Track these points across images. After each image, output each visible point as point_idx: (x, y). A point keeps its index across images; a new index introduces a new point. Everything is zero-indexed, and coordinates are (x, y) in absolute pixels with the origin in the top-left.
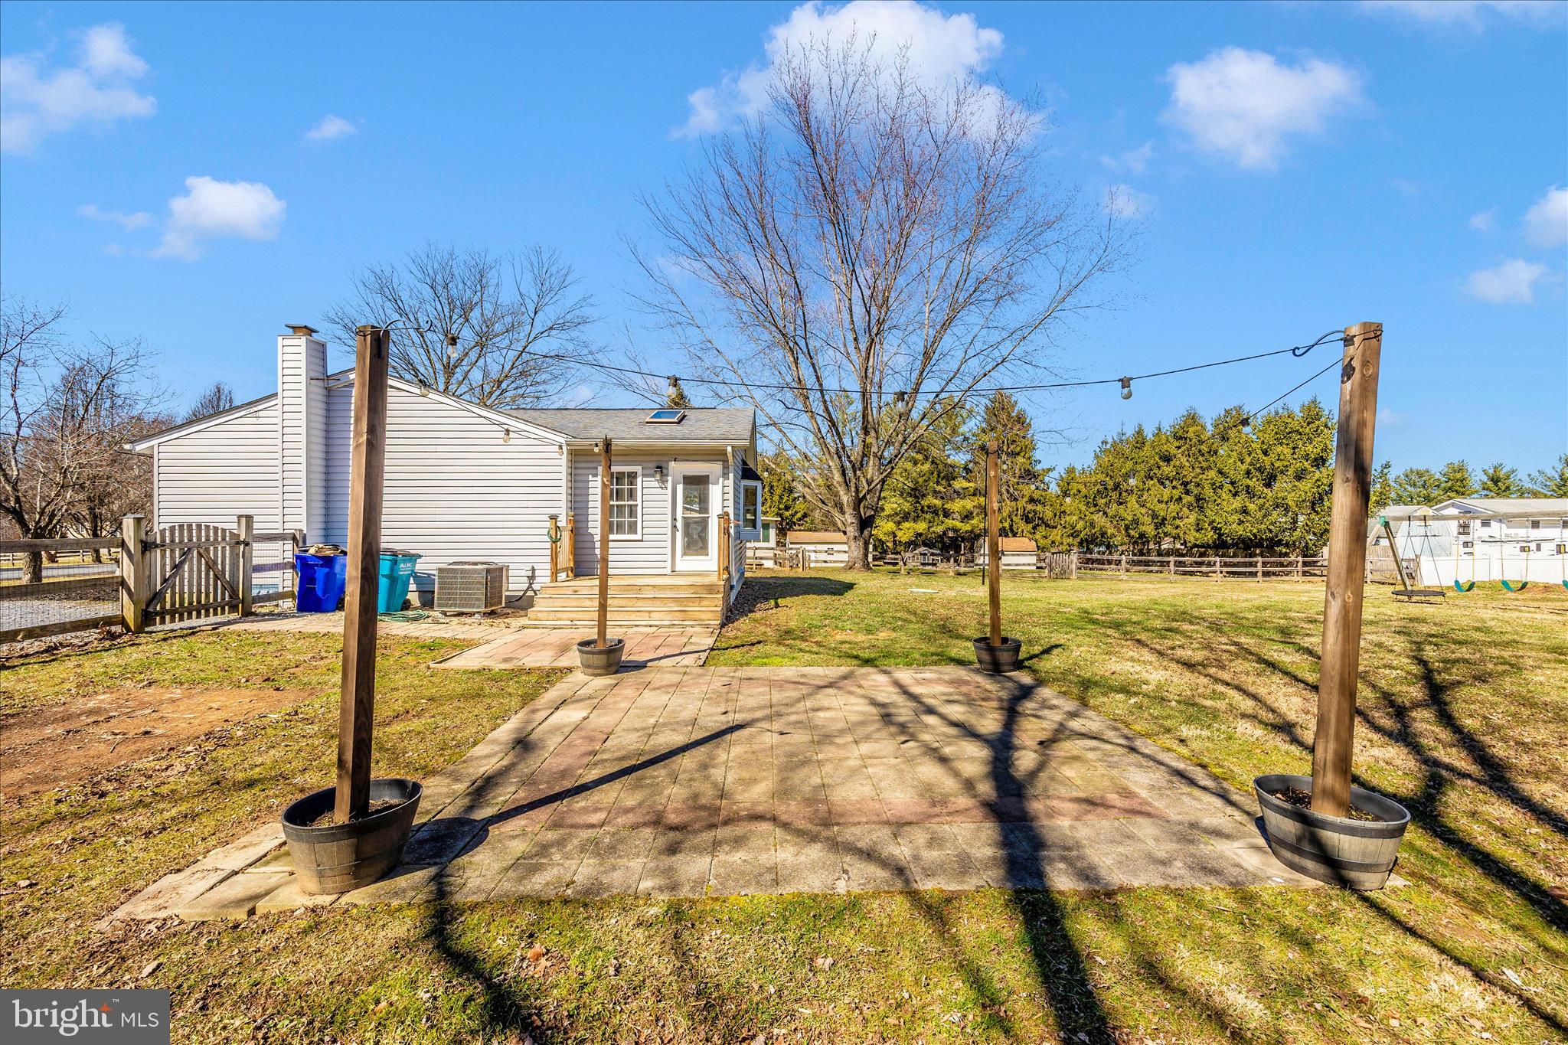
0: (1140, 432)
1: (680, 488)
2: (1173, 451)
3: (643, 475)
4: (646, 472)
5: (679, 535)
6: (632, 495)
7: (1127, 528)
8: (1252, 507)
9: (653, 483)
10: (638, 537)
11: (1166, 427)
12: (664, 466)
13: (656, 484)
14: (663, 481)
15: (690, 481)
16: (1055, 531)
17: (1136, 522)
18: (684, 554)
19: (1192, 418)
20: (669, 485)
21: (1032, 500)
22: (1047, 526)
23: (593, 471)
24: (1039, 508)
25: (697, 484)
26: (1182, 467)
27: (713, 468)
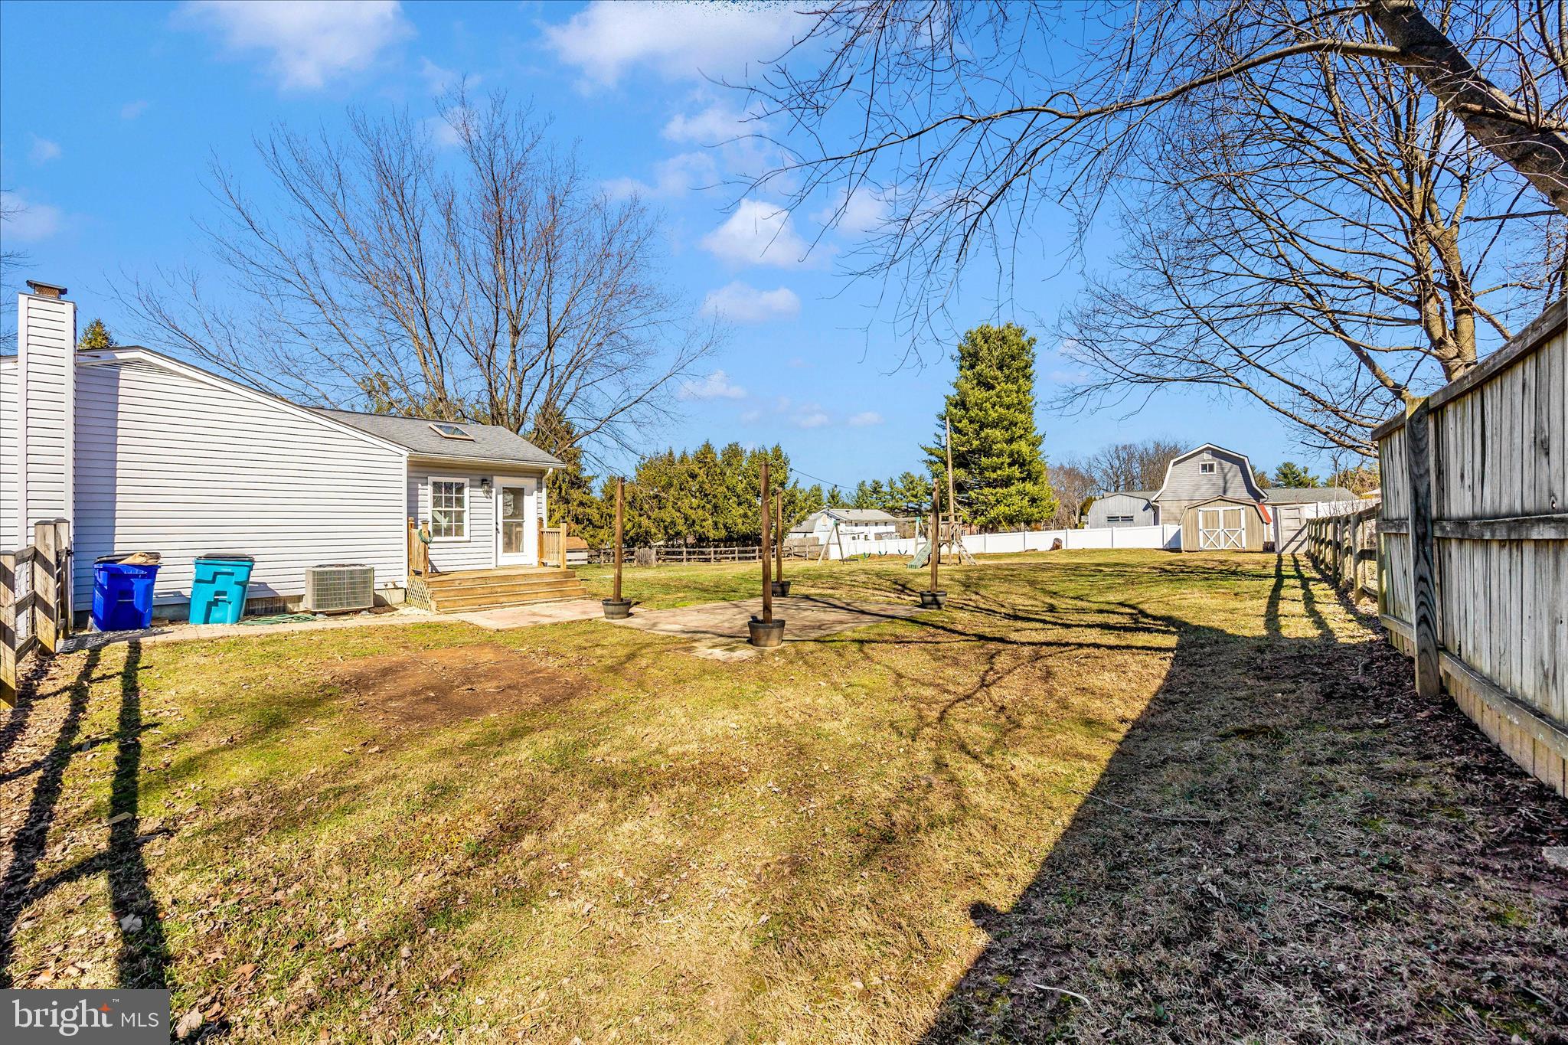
0: (671, 454)
1: (500, 497)
2: (697, 470)
3: (471, 486)
4: (473, 483)
5: (500, 536)
6: (460, 502)
7: (666, 528)
8: (750, 514)
9: (479, 492)
10: (466, 537)
11: (690, 453)
12: (489, 479)
13: (482, 494)
14: (489, 492)
15: (507, 490)
16: (603, 531)
17: (673, 523)
18: (505, 551)
19: (708, 448)
20: (494, 495)
21: (581, 504)
22: (594, 526)
23: (424, 481)
24: (588, 510)
25: (517, 493)
26: (703, 482)
27: (531, 483)
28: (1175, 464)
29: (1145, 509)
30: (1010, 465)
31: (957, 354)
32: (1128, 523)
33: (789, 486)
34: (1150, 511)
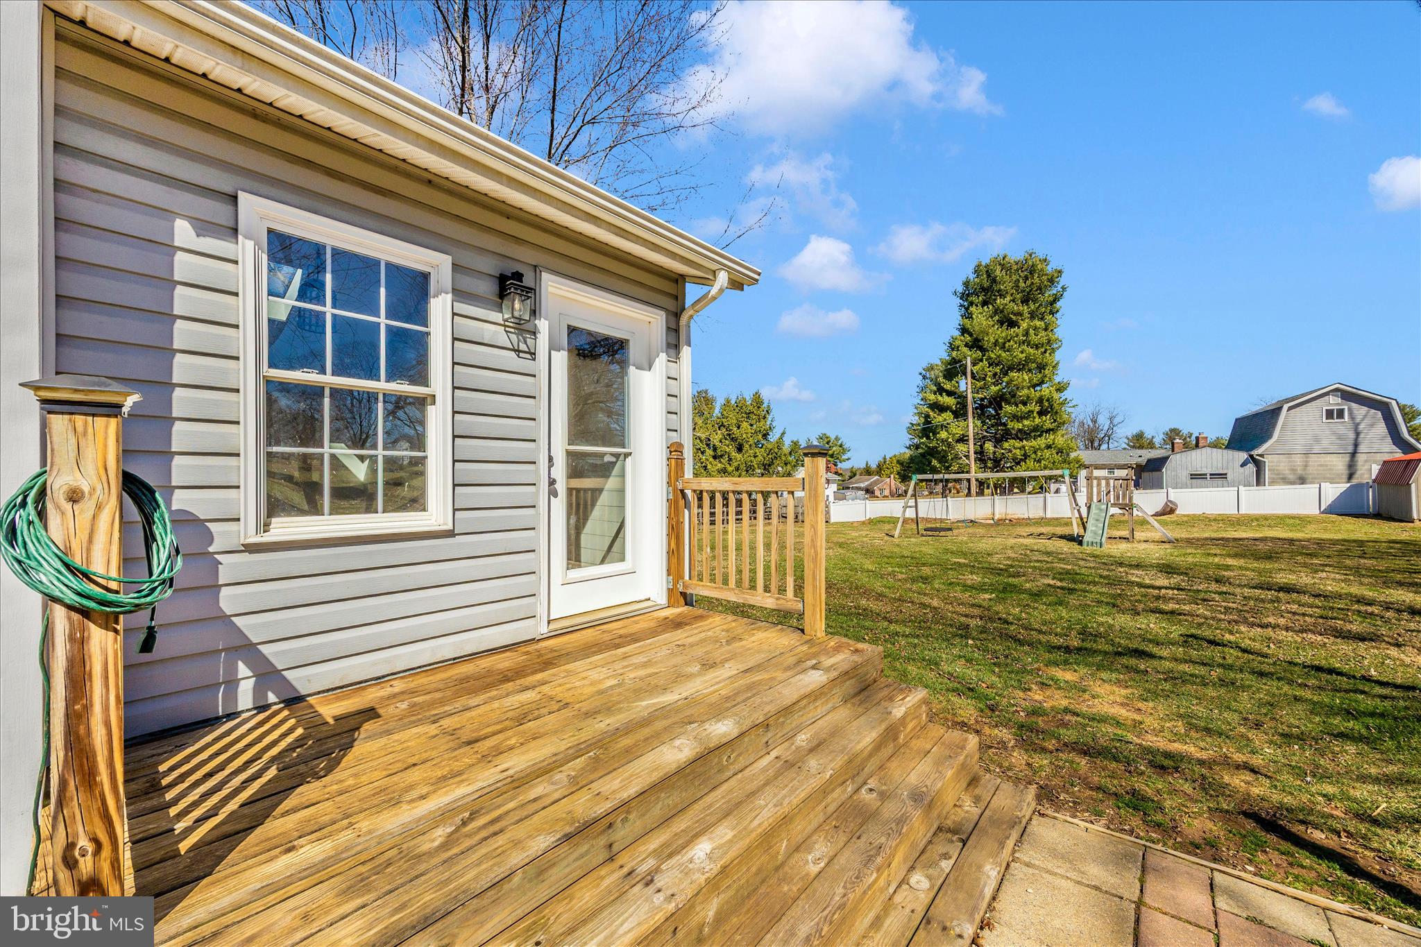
3: (458, 295)
4: (469, 283)
5: (558, 508)
6: (409, 356)
9: (488, 327)
10: (436, 514)
12: (527, 279)
13: (500, 337)
14: (524, 333)
20: (541, 345)
28: (1290, 409)
29: (1243, 465)
30: (1041, 413)
31: (960, 289)
32: (1220, 482)
33: (774, 437)
34: (1251, 467)
